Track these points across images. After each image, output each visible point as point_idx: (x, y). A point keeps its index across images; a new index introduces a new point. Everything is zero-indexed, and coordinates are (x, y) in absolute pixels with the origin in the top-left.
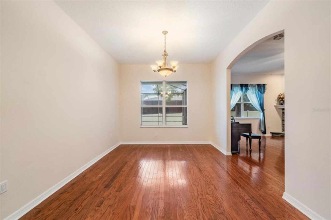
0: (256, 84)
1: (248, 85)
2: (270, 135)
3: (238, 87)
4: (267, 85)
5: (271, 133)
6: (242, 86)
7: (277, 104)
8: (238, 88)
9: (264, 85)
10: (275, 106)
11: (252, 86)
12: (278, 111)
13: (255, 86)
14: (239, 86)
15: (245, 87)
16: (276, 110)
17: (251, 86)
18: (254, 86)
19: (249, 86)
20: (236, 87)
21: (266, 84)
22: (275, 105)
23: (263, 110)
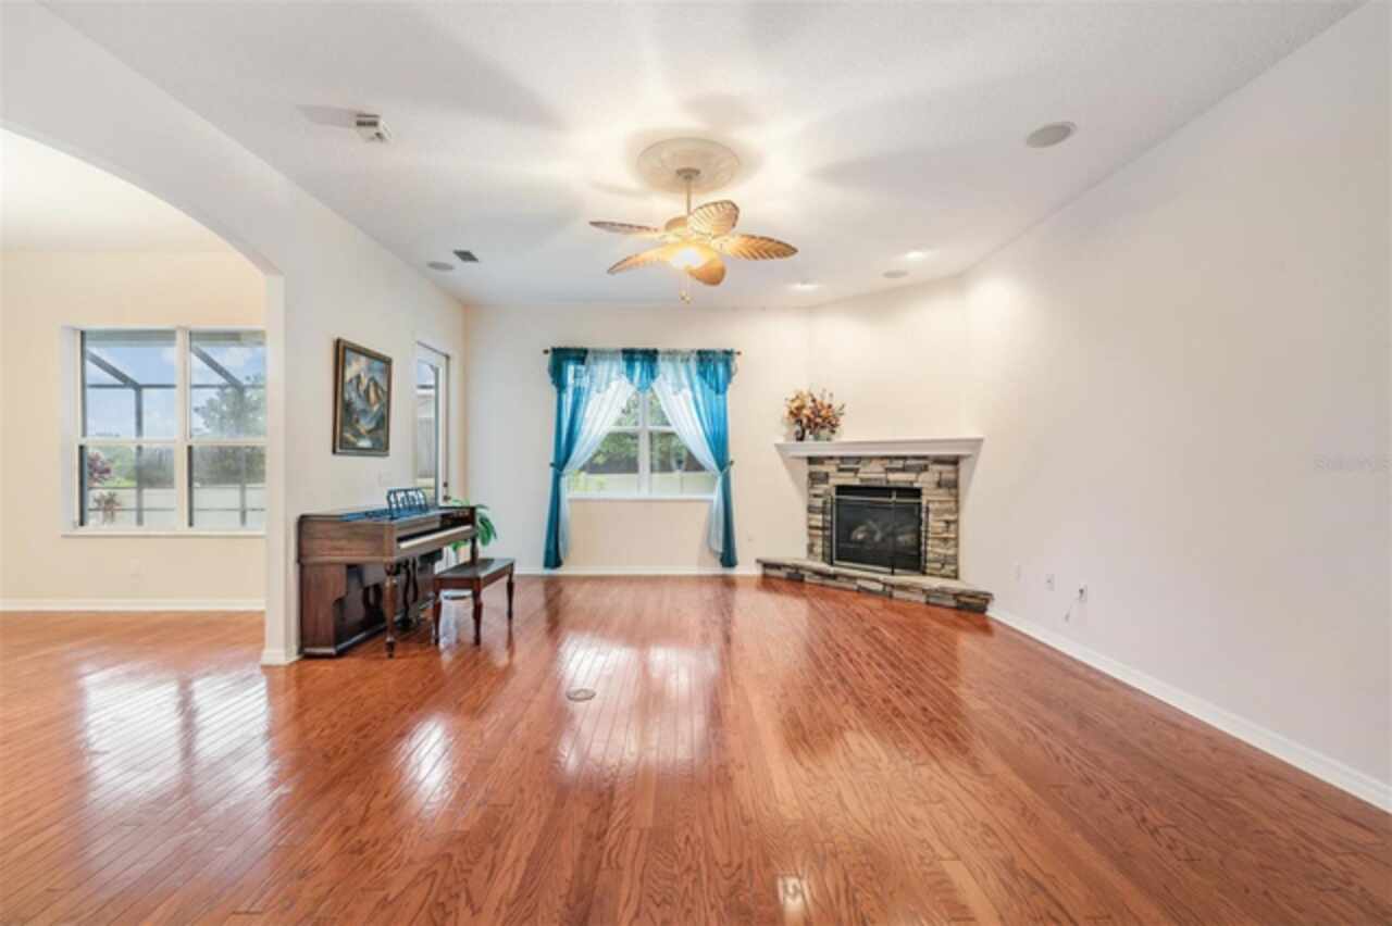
0: (693, 351)
1: (655, 352)
2: (757, 571)
3: (612, 359)
4: (739, 353)
5: (758, 561)
6: (630, 355)
7: (787, 437)
8: (615, 363)
9: (728, 354)
10: (778, 446)
11: (673, 360)
12: (790, 468)
13: (688, 360)
14: (620, 355)
15: (643, 361)
16: (785, 462)
17: (667, 357)
18: (682, 361)
19: (660, 357)
20: (605, 359)
21: (736, 350)
22: (781, 440)
23: (723, 463)
